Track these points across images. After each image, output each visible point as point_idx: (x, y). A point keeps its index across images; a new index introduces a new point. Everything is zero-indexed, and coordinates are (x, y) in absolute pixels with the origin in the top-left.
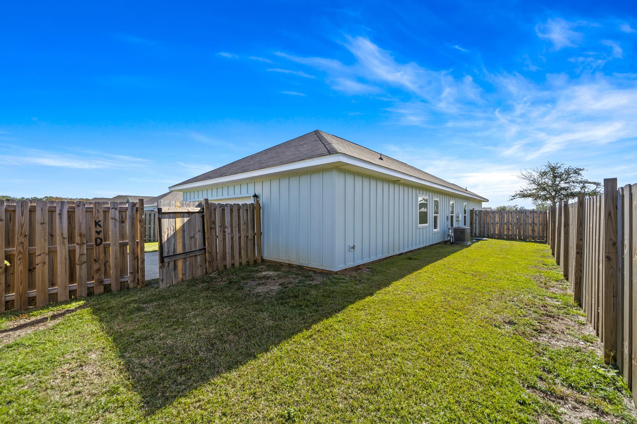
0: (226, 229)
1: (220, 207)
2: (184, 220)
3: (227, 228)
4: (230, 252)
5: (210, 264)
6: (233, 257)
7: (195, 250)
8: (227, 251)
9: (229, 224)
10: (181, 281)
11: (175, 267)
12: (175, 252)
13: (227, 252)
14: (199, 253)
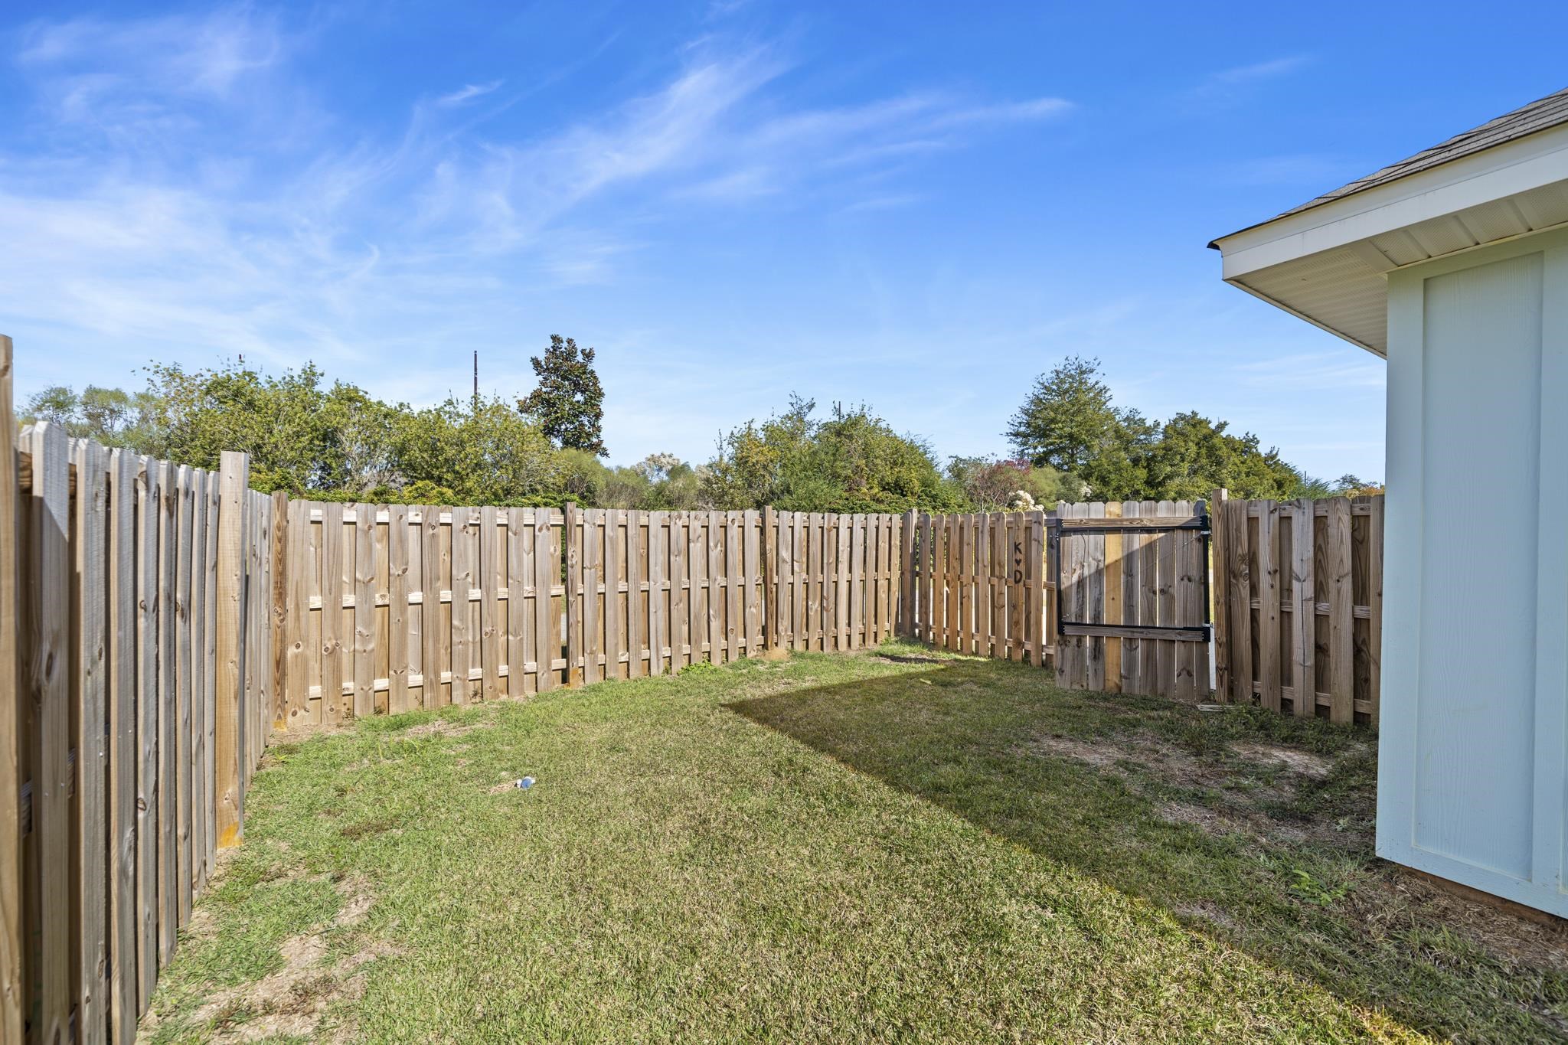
0: (1296, 585)
1: (1272, 512)
2: (1130, 543)
3: (1298, 580)
4: (1311, 662)
5: (1221, 677)
6: (1321, 679)
7: (1168, 626)
8: (1297, 655)
9: (1309, 567)
10: (1115, 691)
11: (1098, 652)
12: (1098, 618)
13: (1294, 658)
14: (1179, 638)
